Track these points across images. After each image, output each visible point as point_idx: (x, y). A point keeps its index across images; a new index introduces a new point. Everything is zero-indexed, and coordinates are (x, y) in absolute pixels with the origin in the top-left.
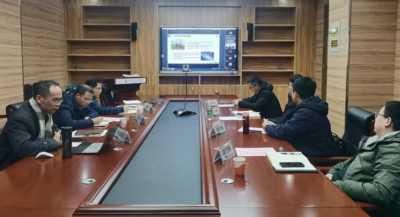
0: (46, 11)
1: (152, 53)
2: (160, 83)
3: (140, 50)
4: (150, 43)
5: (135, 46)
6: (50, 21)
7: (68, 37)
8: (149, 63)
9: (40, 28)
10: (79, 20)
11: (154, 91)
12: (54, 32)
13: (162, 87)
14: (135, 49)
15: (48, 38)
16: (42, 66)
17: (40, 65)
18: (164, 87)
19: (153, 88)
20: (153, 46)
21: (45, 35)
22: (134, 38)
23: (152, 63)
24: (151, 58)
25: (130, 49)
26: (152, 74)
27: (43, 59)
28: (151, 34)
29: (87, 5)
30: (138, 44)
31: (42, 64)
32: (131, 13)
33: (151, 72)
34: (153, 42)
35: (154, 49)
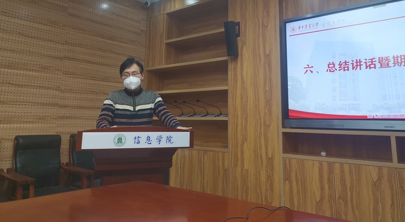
1: (268, 81)
2: (285, 151)
3: (245, 75)
4: (263, 60)
5: (235, 69)
7: (148, 65)
8: (263, 103)
10: (162, 36)
11: (272, 170)
13: (290, 160)
14: (236, 75)
18: (294, 162)
19: (270, 160)
20: (270, 65)
22: (233, 52)
23: (268, 103)
24: (265, 92)
25: (227, 73)
26: (267, 126)
30: (242, 65)
33: (265, 123)
34: (268, 57)
35: (270, 70)
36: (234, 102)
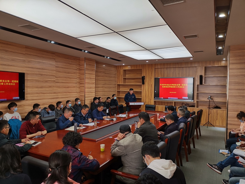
0: (108, 74)
1: (151, 90)
3: (146, 88)
5: (144, 87)
6: (109, 77)
7: (117, 83)
8: (150, 95)
9: (105, 80)
10: (122, 75)
12: (111, 82)
14: (144, 88)
15: (108, 84)
16: (105, 95)
17: (104, 95)
20: (152, 87)
21: (107, 83)
22: (143, 83)
23: (151, 95)
24: (151, 92)
25: (141, 88)
26: (151, 100)
27: (105, 93)
28: (151, 81)
29: (125, 69)
30: (145, 86)
31: (105, 94)
32: (142, 72)
34: (151, 85)
35: (152, 88)
36: (143, 94)
